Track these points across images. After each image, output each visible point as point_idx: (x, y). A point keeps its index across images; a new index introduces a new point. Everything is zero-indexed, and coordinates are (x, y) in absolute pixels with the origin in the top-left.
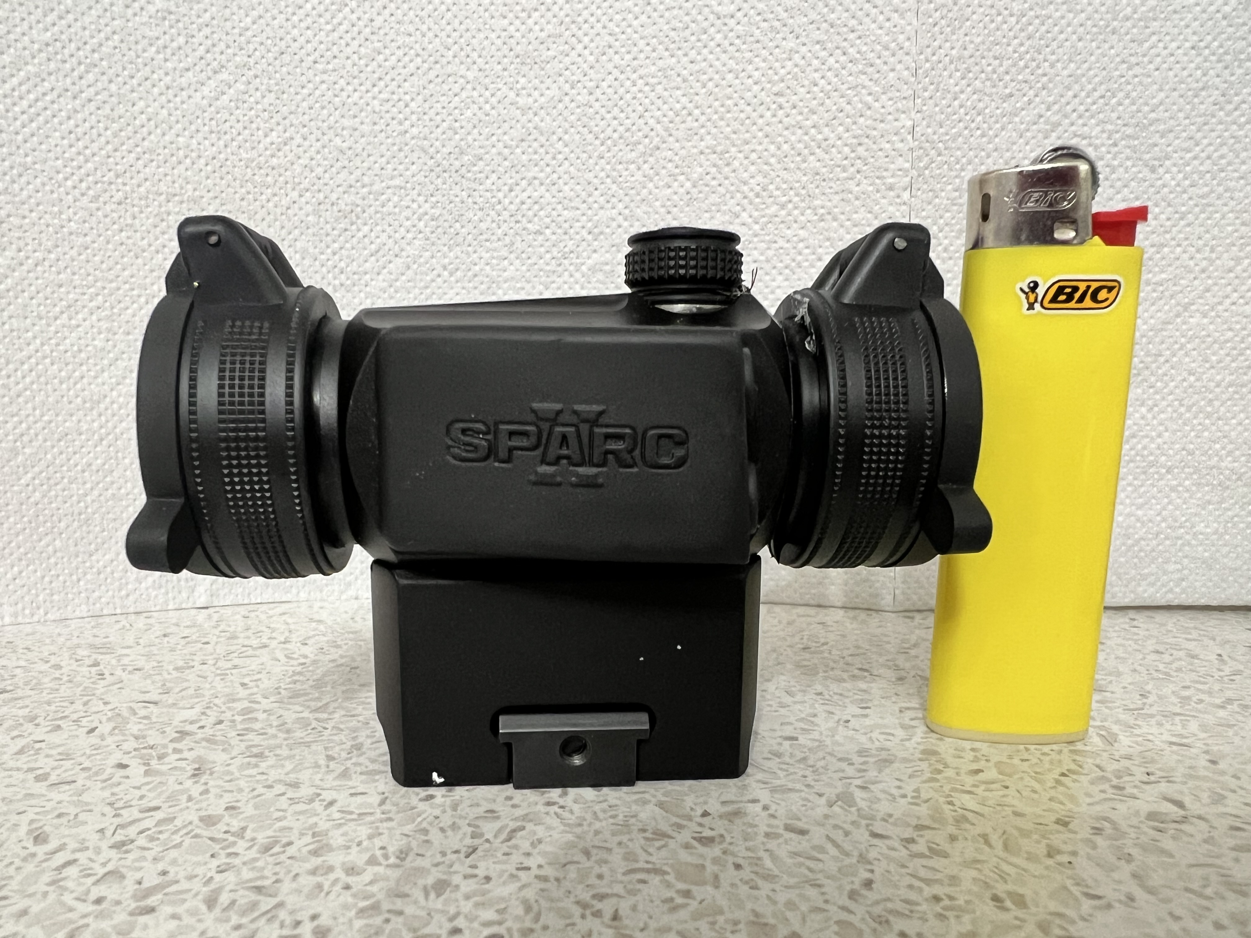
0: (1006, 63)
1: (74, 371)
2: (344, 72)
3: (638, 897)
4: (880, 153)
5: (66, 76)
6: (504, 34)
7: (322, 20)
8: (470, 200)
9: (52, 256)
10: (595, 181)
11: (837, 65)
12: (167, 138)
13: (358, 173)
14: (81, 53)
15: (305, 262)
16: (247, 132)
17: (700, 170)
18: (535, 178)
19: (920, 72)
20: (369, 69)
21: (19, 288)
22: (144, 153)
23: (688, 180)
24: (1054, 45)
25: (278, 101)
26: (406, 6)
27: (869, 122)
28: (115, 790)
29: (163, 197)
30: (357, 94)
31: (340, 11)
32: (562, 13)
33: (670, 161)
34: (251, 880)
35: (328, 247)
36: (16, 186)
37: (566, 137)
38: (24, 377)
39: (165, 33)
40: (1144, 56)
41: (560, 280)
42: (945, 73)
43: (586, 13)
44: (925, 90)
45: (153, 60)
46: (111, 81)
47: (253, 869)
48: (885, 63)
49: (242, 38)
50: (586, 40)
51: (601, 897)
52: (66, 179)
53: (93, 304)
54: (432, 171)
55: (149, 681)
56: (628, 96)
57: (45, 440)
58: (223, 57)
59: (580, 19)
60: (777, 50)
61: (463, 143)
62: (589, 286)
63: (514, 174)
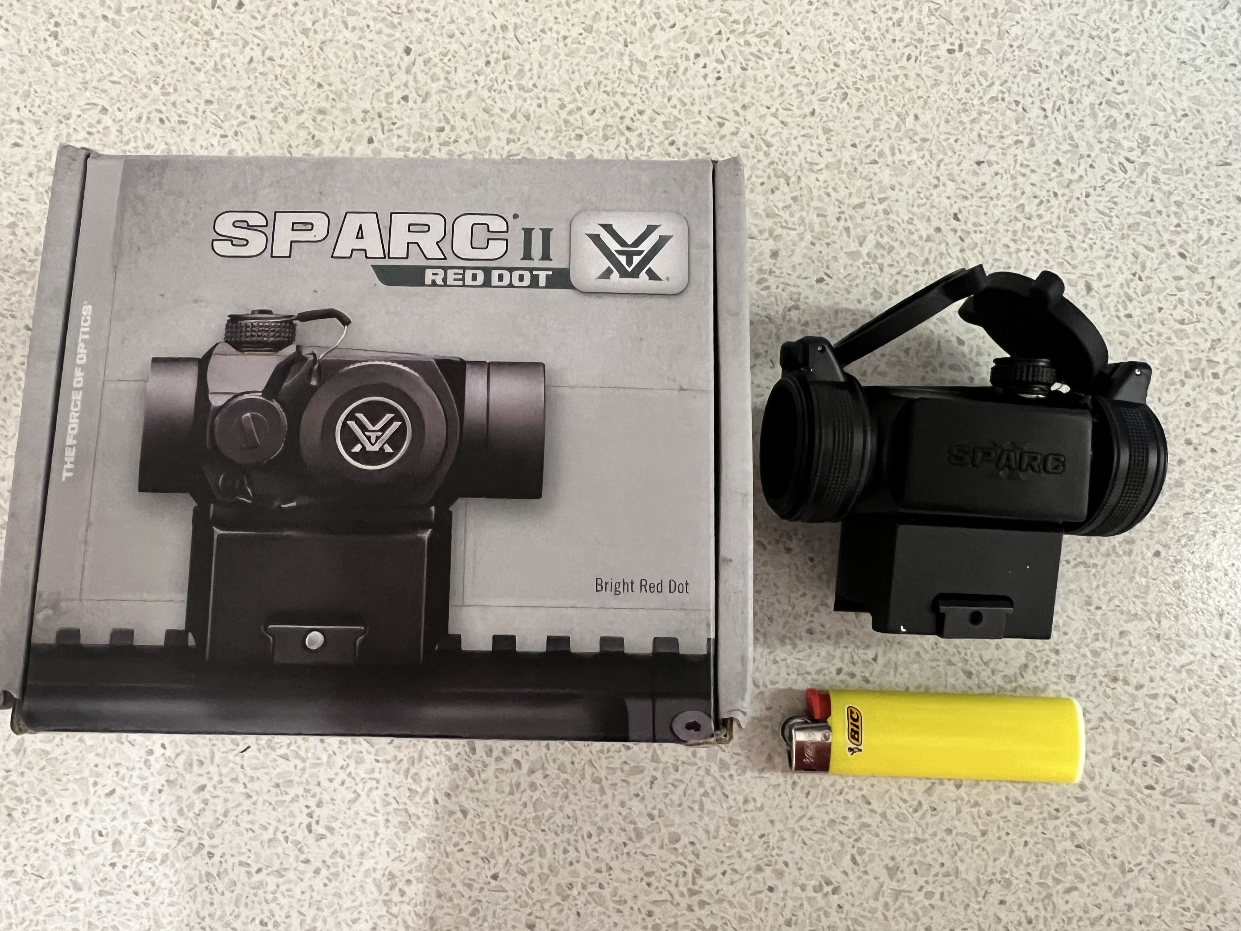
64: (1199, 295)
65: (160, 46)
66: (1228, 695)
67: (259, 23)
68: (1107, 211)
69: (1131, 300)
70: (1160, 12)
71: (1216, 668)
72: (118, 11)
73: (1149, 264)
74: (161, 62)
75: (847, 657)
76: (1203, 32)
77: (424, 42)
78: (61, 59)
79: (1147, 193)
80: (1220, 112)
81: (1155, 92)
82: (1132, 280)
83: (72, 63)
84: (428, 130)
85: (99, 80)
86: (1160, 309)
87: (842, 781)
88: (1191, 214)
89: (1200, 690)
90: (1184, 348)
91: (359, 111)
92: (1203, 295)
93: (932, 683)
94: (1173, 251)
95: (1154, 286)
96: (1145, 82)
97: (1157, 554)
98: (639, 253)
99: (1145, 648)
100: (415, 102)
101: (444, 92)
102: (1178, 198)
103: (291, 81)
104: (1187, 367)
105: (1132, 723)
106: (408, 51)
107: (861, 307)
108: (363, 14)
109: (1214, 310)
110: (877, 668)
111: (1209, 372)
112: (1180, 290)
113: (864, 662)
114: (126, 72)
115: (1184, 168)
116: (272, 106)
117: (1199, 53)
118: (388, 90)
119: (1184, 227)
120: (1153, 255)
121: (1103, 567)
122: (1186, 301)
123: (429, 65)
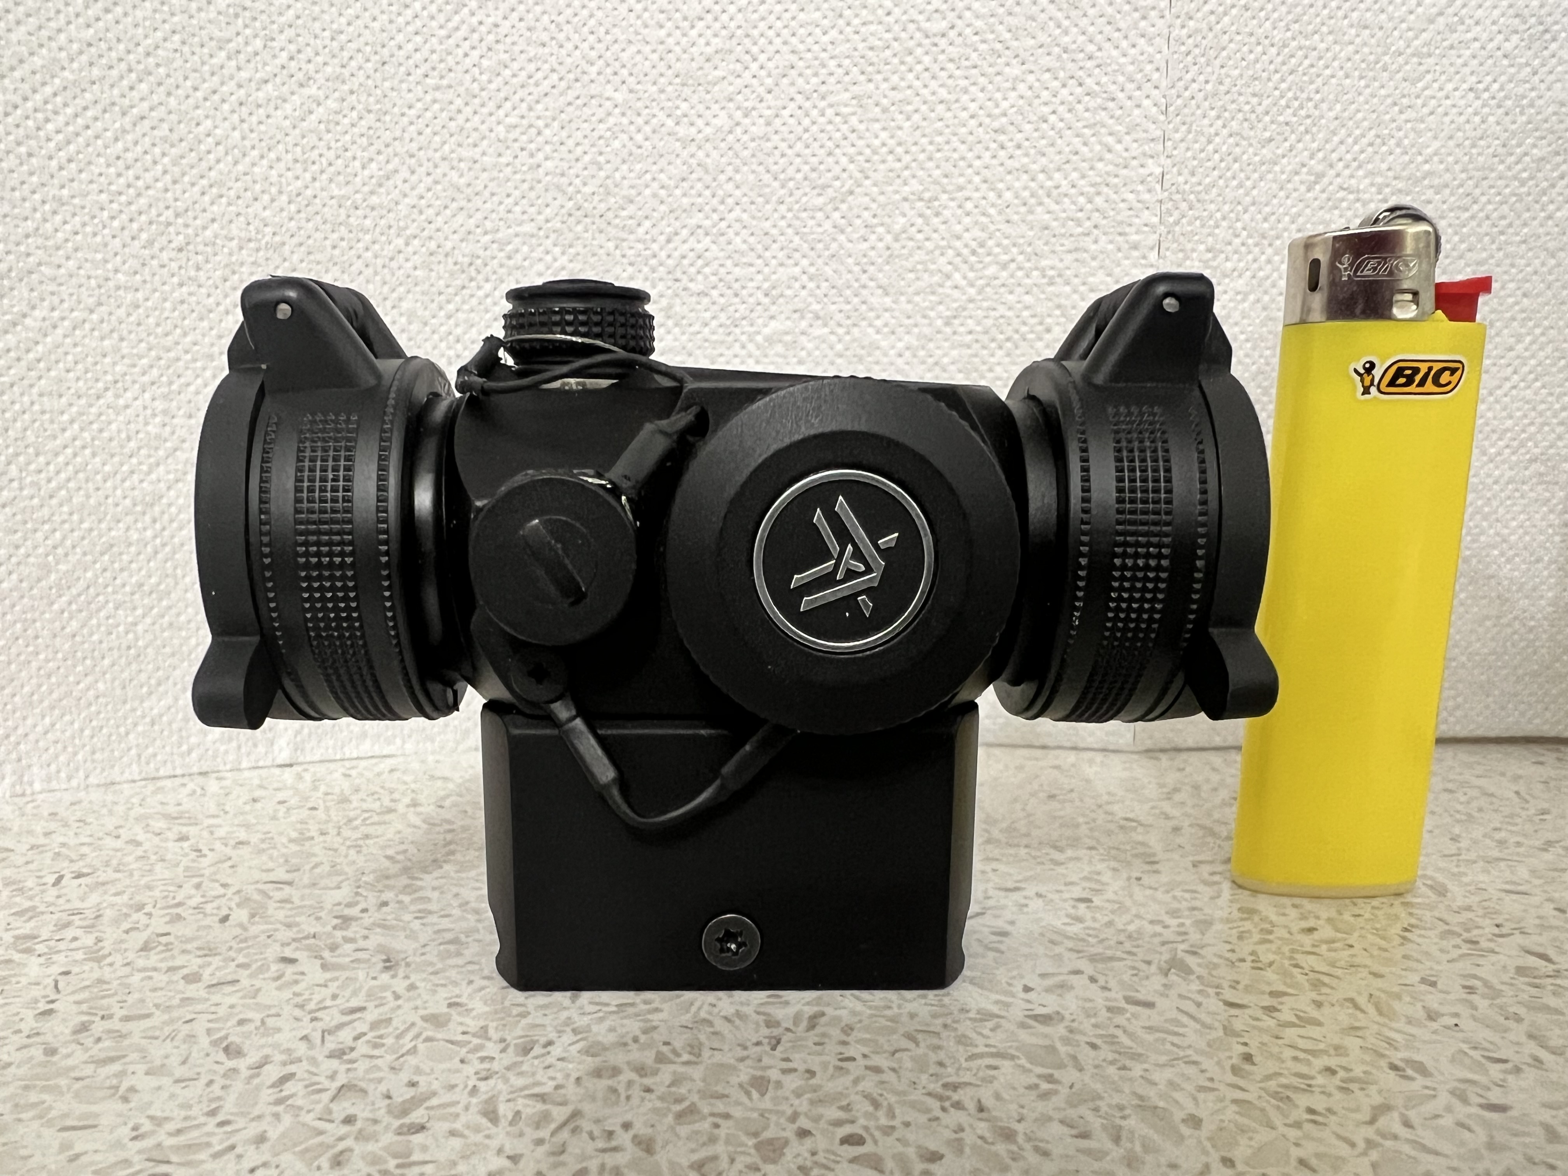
0: (1266, 102)
1: (122, 465)
2: (461, 90)
3: (996, 1084)
4: (1122, 205)
5: (112, 86)
6: (661, 47)
7: (434, 24)
8: (618, 252)
9: (95, 317)
10: (774, 231)
11: (1071, 98)
12: (240, 168)
13: (479, 216)
14: (131, 57)
15: (412, 327)
16: (340, 161)
17: (902, 220)
18: (699, 227)
19: (1171, 109)
20: (493, 86)
21: (53, 357)
22: (211, 186)
23: (889, 232)
24: (1319, 81)
25: (378, 124)
26: (538, 9)
27: (1110, 168)
28: (297, 988)
29: (234, 243)
30: (477, 118)
31: (456, 13)
32: (733, 25)
33: (866, 209)
34: (525, 1088)
35: (441, 308)
36: (48, 225)
37: (738, 177)
38: (58, 472)
39: (238, 34)
40: (1418, 97)
41: (730, 353)
42: (1199, 112)
43: (762, 25)
44: (1177, 131)
45: (222, 67)
46: (169, 94)
47: (521, 1074)
48: (1130, 98)
49: (335, 44)
50: (762, 58)
51: (955, 1087)
52: (113, 218)
53: (146, 379)
54: (570, 215)
55: (264, 858)
56: (815, 128)
57: (85, 554)
58: (311, 67)
59: (756, 33)
60: (999, 78)
61: (609, 182)
62: (766, 360)
63: (672, 221)
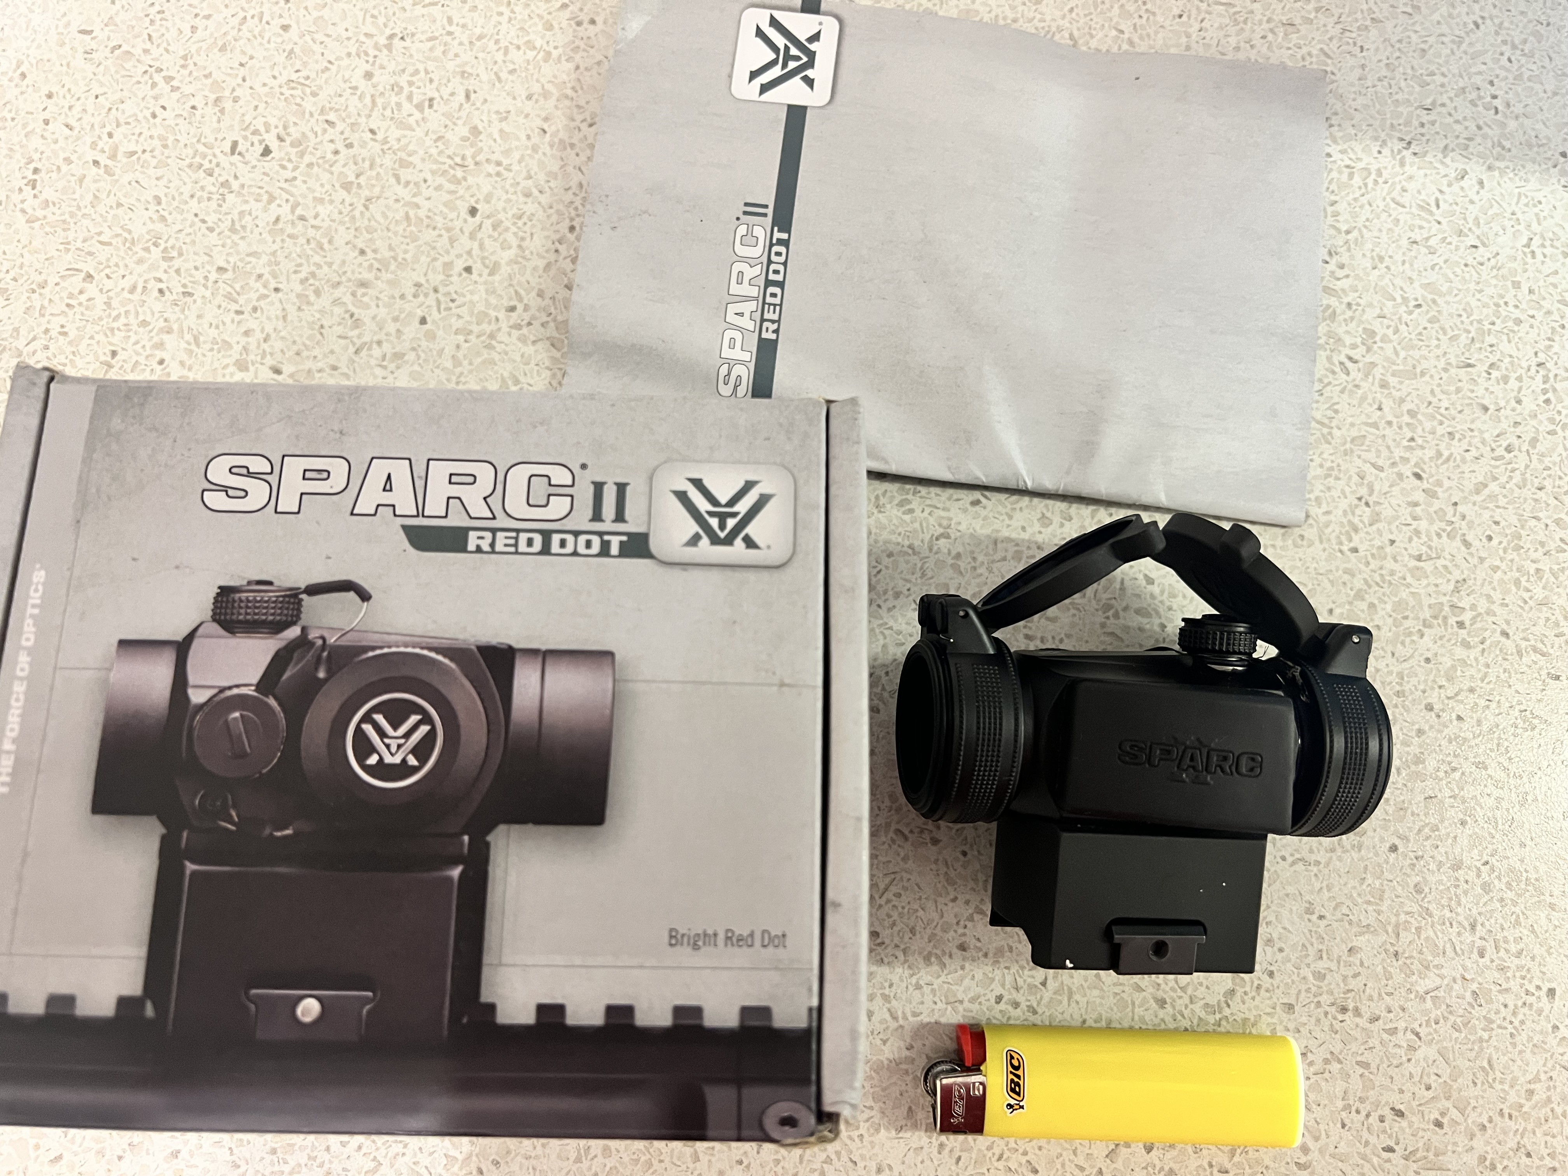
64: (1438, 525)
65: (164, 200)
66: (1484, 1030)
67: (289, 174)
68: (1326, 421)
69: (1356, 530)
70: (1386, 182)
71: (1468, 994)
72: (113, 157)
73: (1377, 487)
74: (163, 219)
75: (1009, 979)
76: (1438, 206)
77: (493, 201)
78: (39, 213)
79: (1374, 399)
80: (1459, 302)
81: (1382, 277)
82: (1357, 506)
83: (51, 218)
84: (495, 308)
85: (84, 241)
86: (1392, 542)
87: (1002, 1143)
88: (1428, 425)
89: (1449, 1024)
90: (1422, 591)
91: (410, 284)
92: (1443, 525)
93: (1116, 1015)
94: (1407, 470)
95: (1384, 514)
96: (1369, 266)
97: (1394, 849)
98: (734, 515)
99: (1379, 969)
100: (480, 275)
101: (516, 263)
102: (1412, 406)
103: (326, 246)
104: (1427, 614)
105: (1366, 1065)
106: (473, 212)
107: (1025, 536)
108: (420, 166)
109: (1458, 543)
110: (1047, 995)
111: (1452, 621)
112: (1415, 518)
113: (1031, 987)
114: (120, 231)
115: (1418, 370)
116: (303, 275)
117: (1433, 232)
118: (446, 259)
119: (1420, 441)
120: (1382, 475)
121: (1327, 864)
122: (1423, 532)
123: (499, 230)
